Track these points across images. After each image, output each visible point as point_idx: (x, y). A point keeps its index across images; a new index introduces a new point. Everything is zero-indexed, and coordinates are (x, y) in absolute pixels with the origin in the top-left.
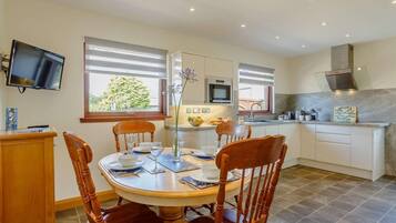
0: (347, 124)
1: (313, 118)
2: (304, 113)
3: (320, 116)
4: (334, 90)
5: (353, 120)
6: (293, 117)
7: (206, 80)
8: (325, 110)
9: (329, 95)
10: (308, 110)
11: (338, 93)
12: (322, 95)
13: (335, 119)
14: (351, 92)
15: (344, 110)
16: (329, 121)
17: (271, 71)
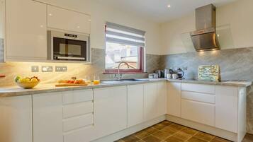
0: (210, 82)
1: (180, 77)
2: (172, 72)
3: (186, 74)
4: (198, 50)
5: (216, 78)
6: (162, 76)
7: (49, 33)
8: (190, 69)
9: (194, 55)
10: (176, 69)
11: (202, 53)
12: (188, 55)
13: (199, 77)
14: (214, 51)
15: (207, 69)
16: (194, 79)
17: (143, 33)
